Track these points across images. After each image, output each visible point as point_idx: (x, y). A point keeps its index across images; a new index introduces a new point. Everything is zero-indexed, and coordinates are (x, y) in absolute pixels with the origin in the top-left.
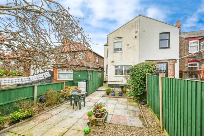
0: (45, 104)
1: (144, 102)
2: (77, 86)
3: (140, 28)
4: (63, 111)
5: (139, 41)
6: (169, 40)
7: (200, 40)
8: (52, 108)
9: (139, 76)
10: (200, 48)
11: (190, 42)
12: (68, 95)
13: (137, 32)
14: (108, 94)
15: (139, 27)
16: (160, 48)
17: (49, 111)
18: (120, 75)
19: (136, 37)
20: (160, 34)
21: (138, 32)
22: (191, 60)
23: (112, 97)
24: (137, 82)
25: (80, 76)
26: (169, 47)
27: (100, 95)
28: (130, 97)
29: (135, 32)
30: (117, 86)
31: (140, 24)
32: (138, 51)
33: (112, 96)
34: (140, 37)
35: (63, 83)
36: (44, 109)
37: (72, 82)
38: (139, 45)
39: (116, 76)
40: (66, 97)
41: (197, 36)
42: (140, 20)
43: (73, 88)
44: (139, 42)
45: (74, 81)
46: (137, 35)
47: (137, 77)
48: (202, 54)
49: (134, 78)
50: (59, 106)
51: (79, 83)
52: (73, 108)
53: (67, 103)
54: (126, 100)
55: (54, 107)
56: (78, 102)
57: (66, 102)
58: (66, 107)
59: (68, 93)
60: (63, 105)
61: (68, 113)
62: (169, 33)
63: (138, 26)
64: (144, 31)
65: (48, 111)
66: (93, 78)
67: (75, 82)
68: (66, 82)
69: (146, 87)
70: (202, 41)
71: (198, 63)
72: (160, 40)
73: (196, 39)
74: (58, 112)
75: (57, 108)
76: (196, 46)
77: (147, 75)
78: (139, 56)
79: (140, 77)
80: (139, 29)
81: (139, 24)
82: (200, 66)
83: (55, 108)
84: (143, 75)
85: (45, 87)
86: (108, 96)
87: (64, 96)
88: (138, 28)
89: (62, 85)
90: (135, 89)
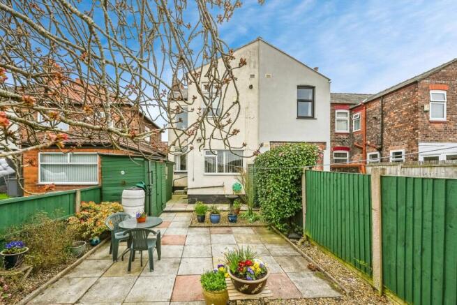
0: (25, 271)
1: (296, 232)
2: (119, 201)
3: (259, 68)
4: (96, 283)
5: (257, 96)
6: (313, 101)
7: (351, 110)
8: (52, 280)
9: (288, 174)
10: (351, 125)
11: (337, 111)
12: (95, 230)
13: (254, 75)
14: (202, 219)
15: (257, 66)
16: (299, 117)
17: (46, 292)
18: (224, 173)
19: (251, 87)
20: (299, 87)
21: (256, 76)
22: (339, 146)
23: (215, 227)
24: (283, 189)
25: (123, 172)
26: (313, 117)
27: (181, 224)
28: (255, 224)
29: (249, 76)
30: (221, 199)
31: (260, 58)
32: (256, 119)
33: (213, 225)
34: (259, 89)
35: (75, 194)
36: (21, 290)
37: (98, 192)
38: (259, 106)
39: (210, 174)
40: (89, 236)
41: (345, 102)
42: (258, 50)
43: (107, 207)
44: (257, 100)
45: (104, 188)
46: (254, 82)
47: (285, 175)
48: (355, 135)
49: (277, 180)
50: (73, 268)
51: (126, 193)
52: (129, 270)
53: (97, 255)
54: (250, 231)
55: (59, 275)
56: (146, 249)
57: (93, 253)
58: (100, 269)
59: (95, 225)
60: (85, 262)
61: (118, 287)
62: (313, 88)
63: (255, 62)
64: (268, 76)
65: (41, 292)
66: (157, 178)
67: (110, 190)
68: (81, 192)
69: (301, 199)
70: (355, 113)
71: (347, 152)
72: (299, 101)
73: (345, 107)
74: (80, 289)
75: (71, 275)
76: (344, 120)
77: (304, 172)
78: (258, 129)
79: (291, 177)
80: (256, 70)
81: (257, 59)
82: (350, 157)
83: (62, 276)
84: (296, 172)
85: (16, 209)
86: (202, 224)
87: (84, 235)
88: (254, 67)
89: (72, 199)
90: (279, 204)
